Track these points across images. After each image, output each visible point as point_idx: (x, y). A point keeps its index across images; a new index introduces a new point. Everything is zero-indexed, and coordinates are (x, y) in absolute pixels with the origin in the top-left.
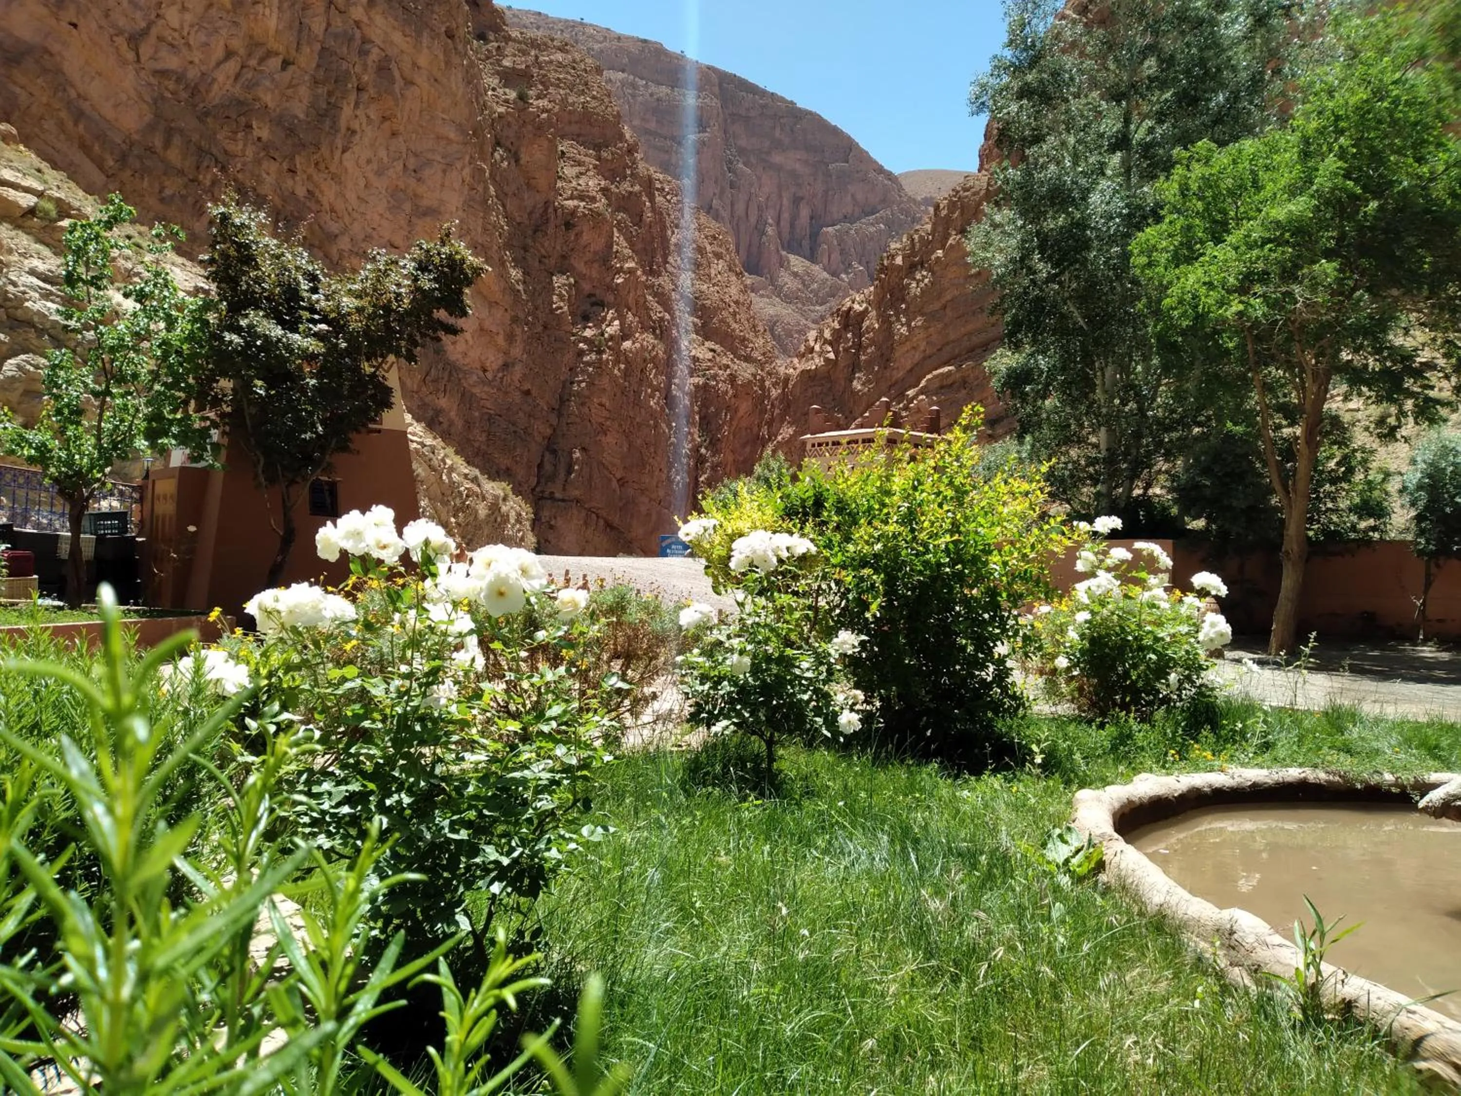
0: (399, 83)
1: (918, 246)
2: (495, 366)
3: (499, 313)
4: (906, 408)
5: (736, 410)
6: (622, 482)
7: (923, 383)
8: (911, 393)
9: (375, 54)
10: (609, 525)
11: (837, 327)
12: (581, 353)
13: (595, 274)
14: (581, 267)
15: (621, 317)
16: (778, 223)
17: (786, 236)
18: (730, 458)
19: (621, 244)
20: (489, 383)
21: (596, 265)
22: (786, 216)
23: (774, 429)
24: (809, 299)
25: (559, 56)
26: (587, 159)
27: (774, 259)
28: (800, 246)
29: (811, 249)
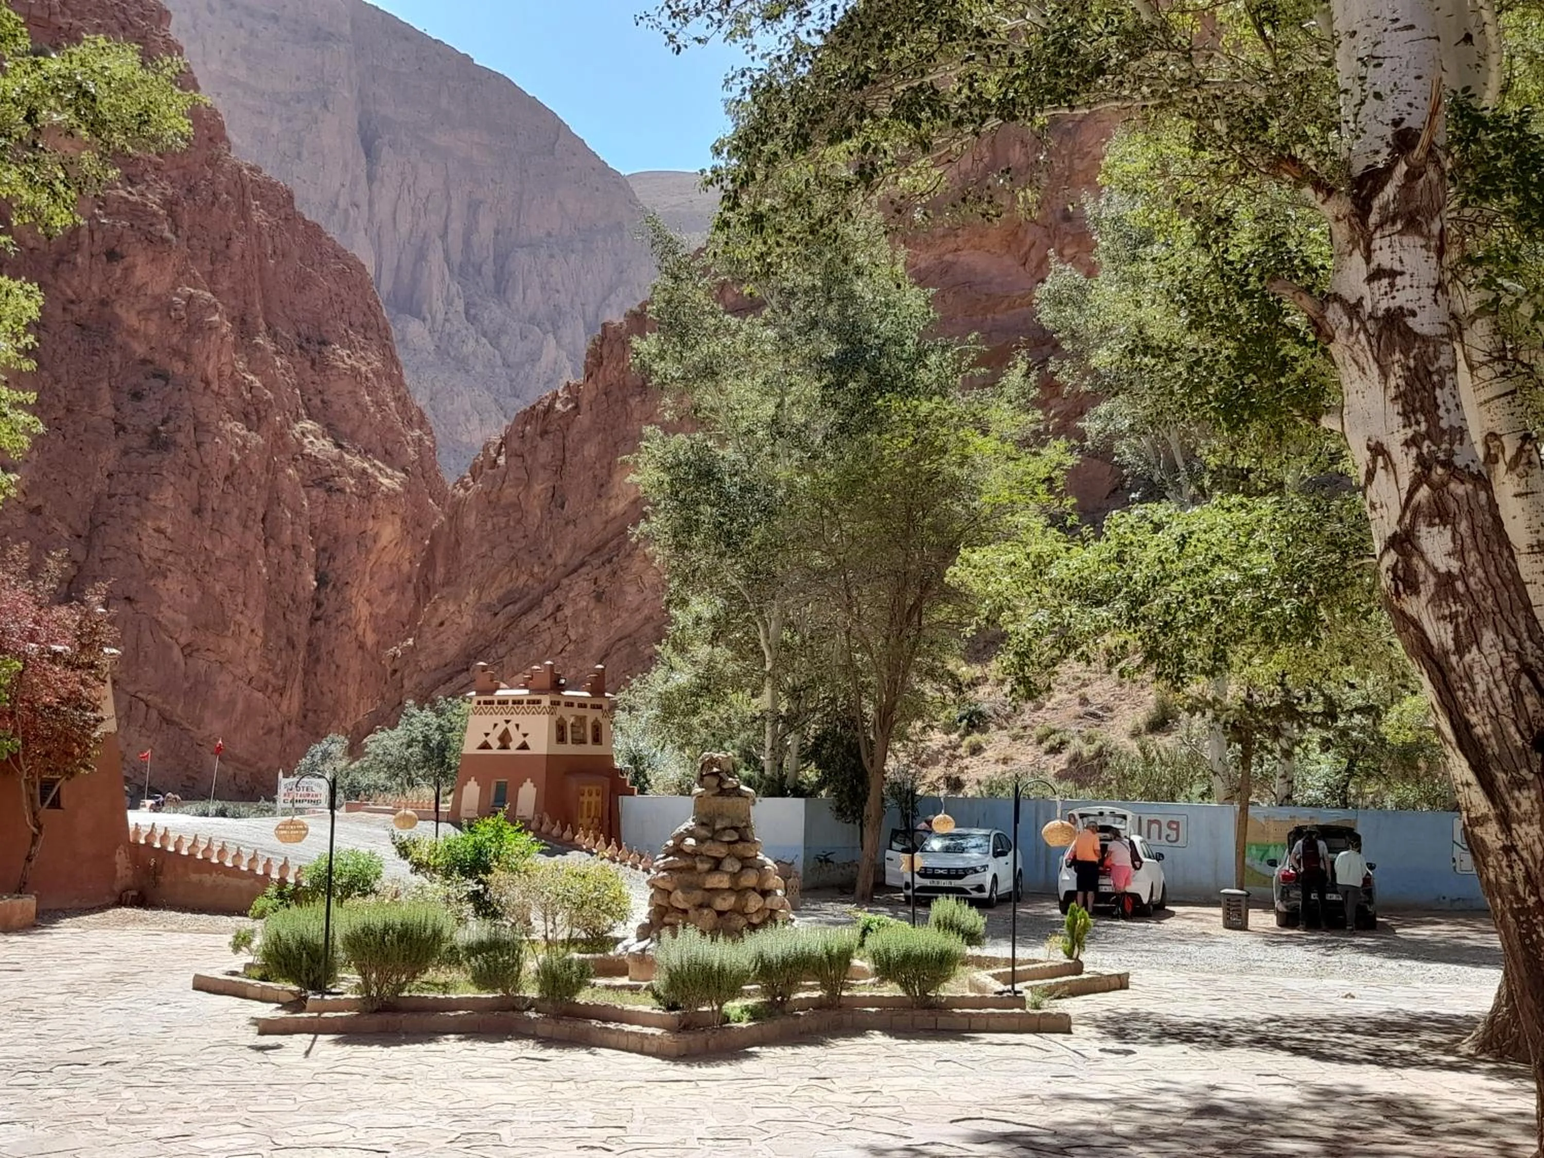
6: (189, 650)
10: (166, 719)
13: (153, 329)
16: (444, 236)
17: (457, 257)
21: (155, 316)
22: (456, 226)
28: (479, 272)
29: (495, 277)
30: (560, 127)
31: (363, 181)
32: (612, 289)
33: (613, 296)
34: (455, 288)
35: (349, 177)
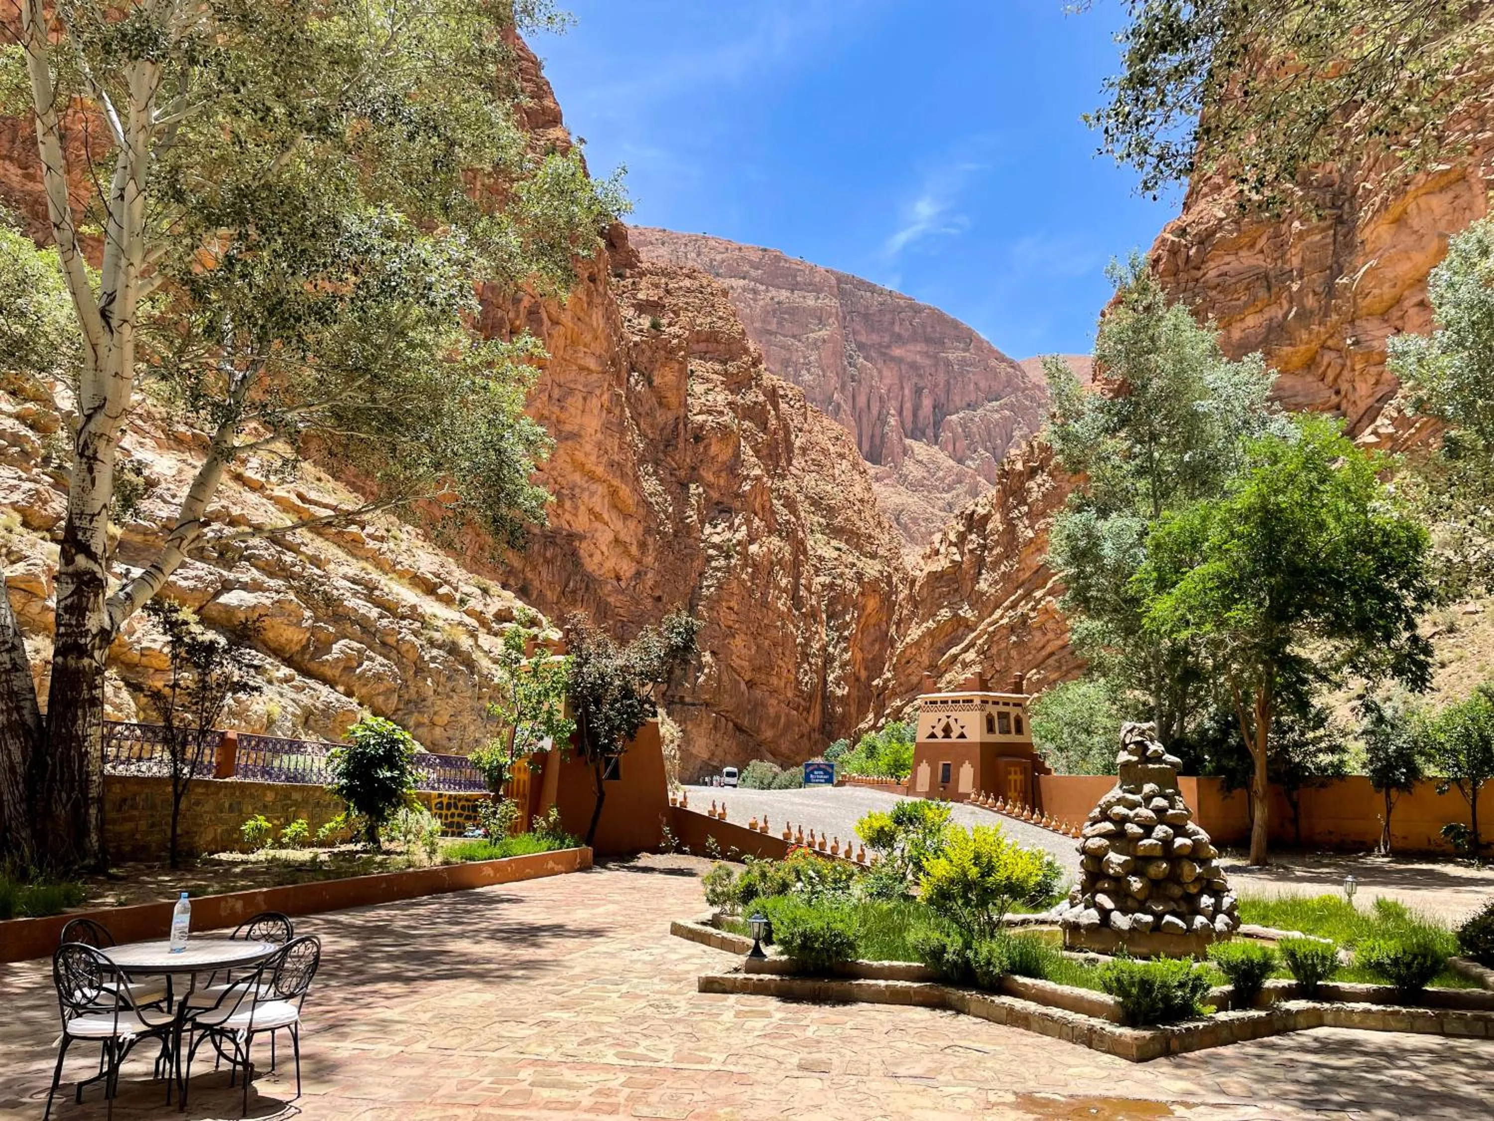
0: (547, 322)
1: (1037, 451)
2: (628, 575)
3: (632, 524)
4: (1033, 609)
5: (864, 608)
6: (751, 684)
7: (1049, 585)
8: (1038, 594)
9: (526, 302)
10: (738, 728)
11: (962, 529)
12: (710, 558)
13: (722, 482)
14: (709, 477)
15: (748, 522)
16: (900, 413)
17: (909, 426)
18: (859, 656)
19: (747, 451)
20: (623, 592)
21: (723, 474)
22: (908, 406)
23: (902, 630)
24: (936, 488)
25: (687, 283)
26: (715, 376)
27: (898, 449)
28: (924, 434)
29: (935, 436)
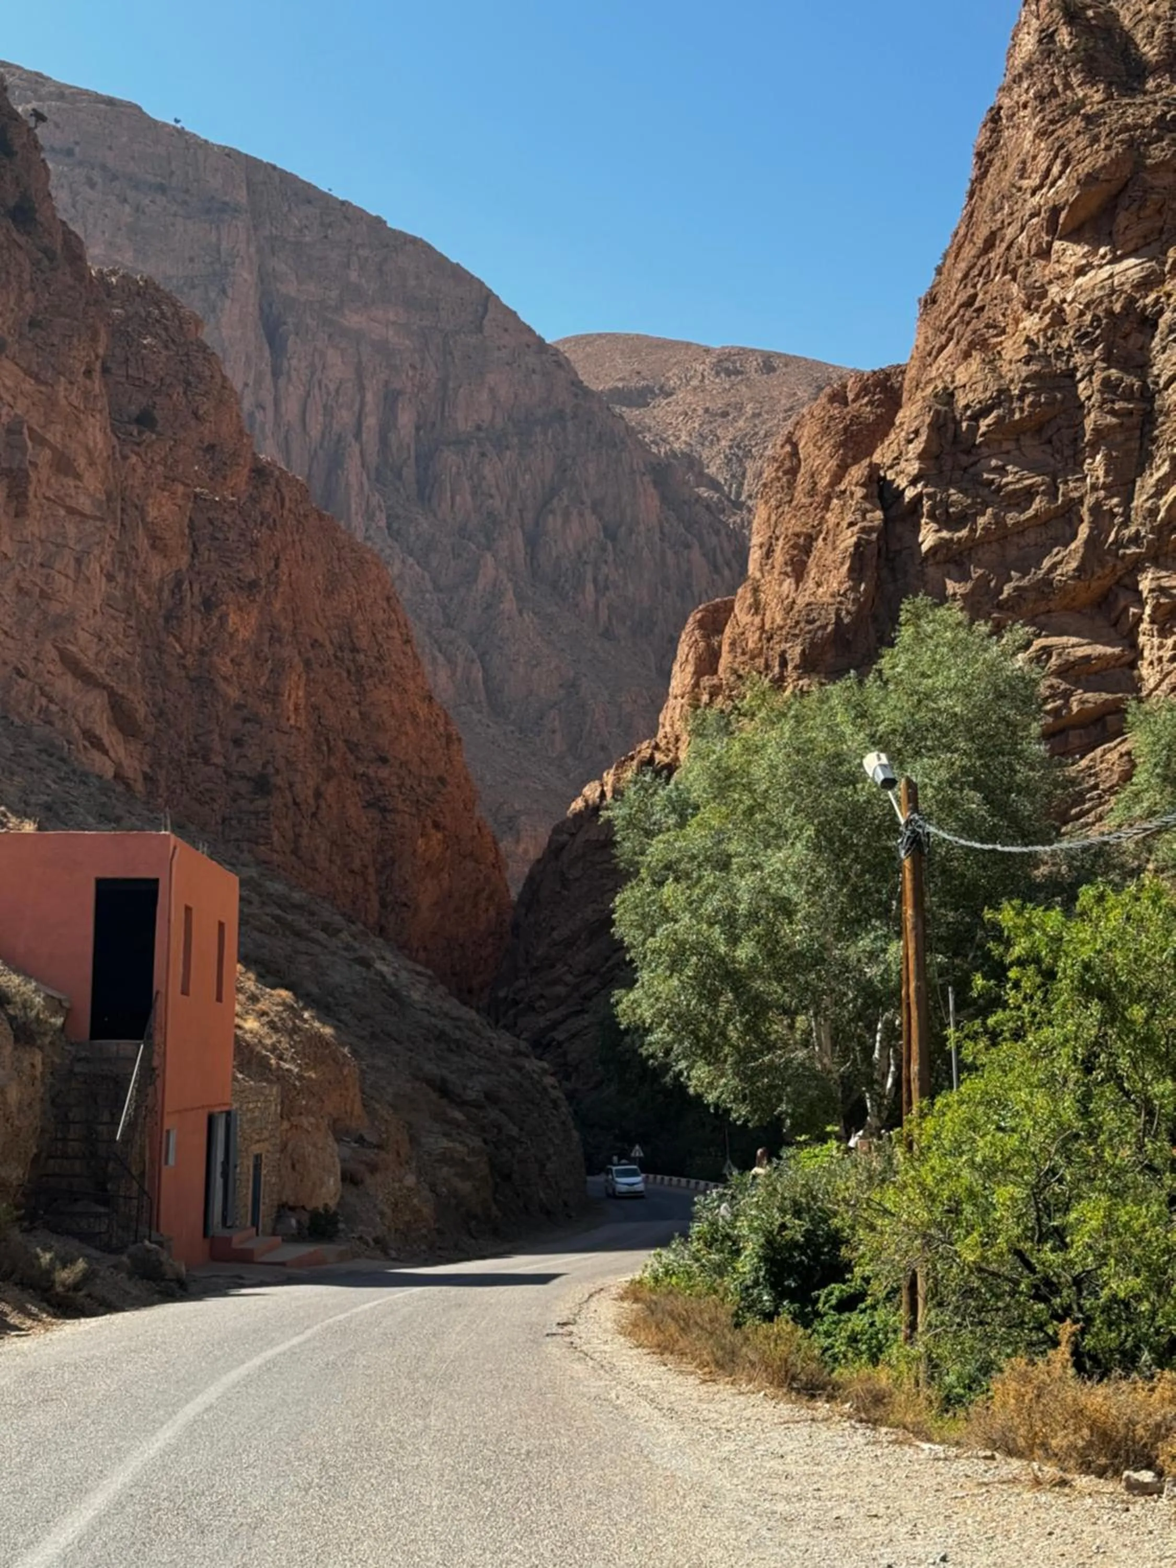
28: (399, 476)
29: (418, 482)
30: (487, 298)
31: (268, 380)
32: (554, 492)
33: (555, 501)
34: (376, 499)
35: (252, 376)
